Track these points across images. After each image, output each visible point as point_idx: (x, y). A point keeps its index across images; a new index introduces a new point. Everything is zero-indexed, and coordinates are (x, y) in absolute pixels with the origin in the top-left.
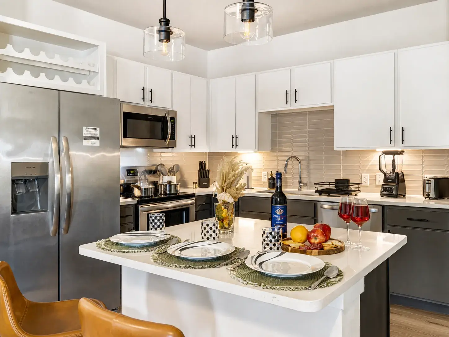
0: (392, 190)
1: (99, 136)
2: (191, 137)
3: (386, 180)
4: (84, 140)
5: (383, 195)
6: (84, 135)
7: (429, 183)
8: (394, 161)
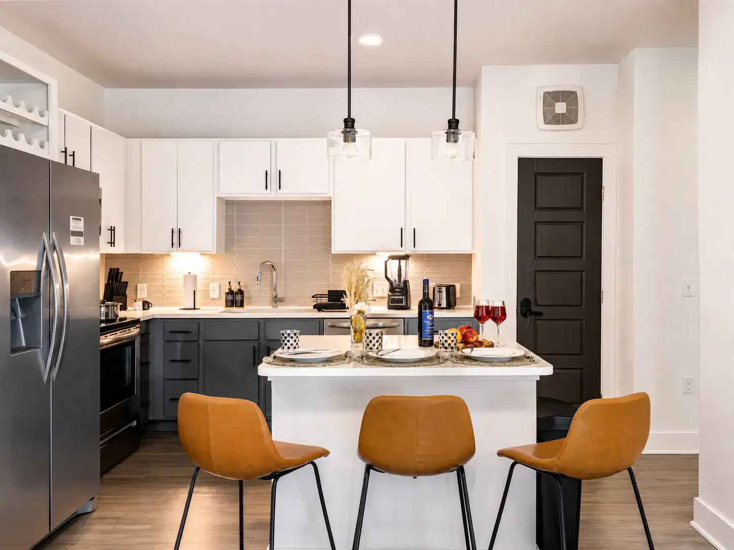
0: (401, 301)
1: (83, 231)
2: (111, 230)
3: (392, 289)
4: (71, 237)
5: (390, 308)
6: (71, 229)
7: (440, 292)
8: (400, 267)
